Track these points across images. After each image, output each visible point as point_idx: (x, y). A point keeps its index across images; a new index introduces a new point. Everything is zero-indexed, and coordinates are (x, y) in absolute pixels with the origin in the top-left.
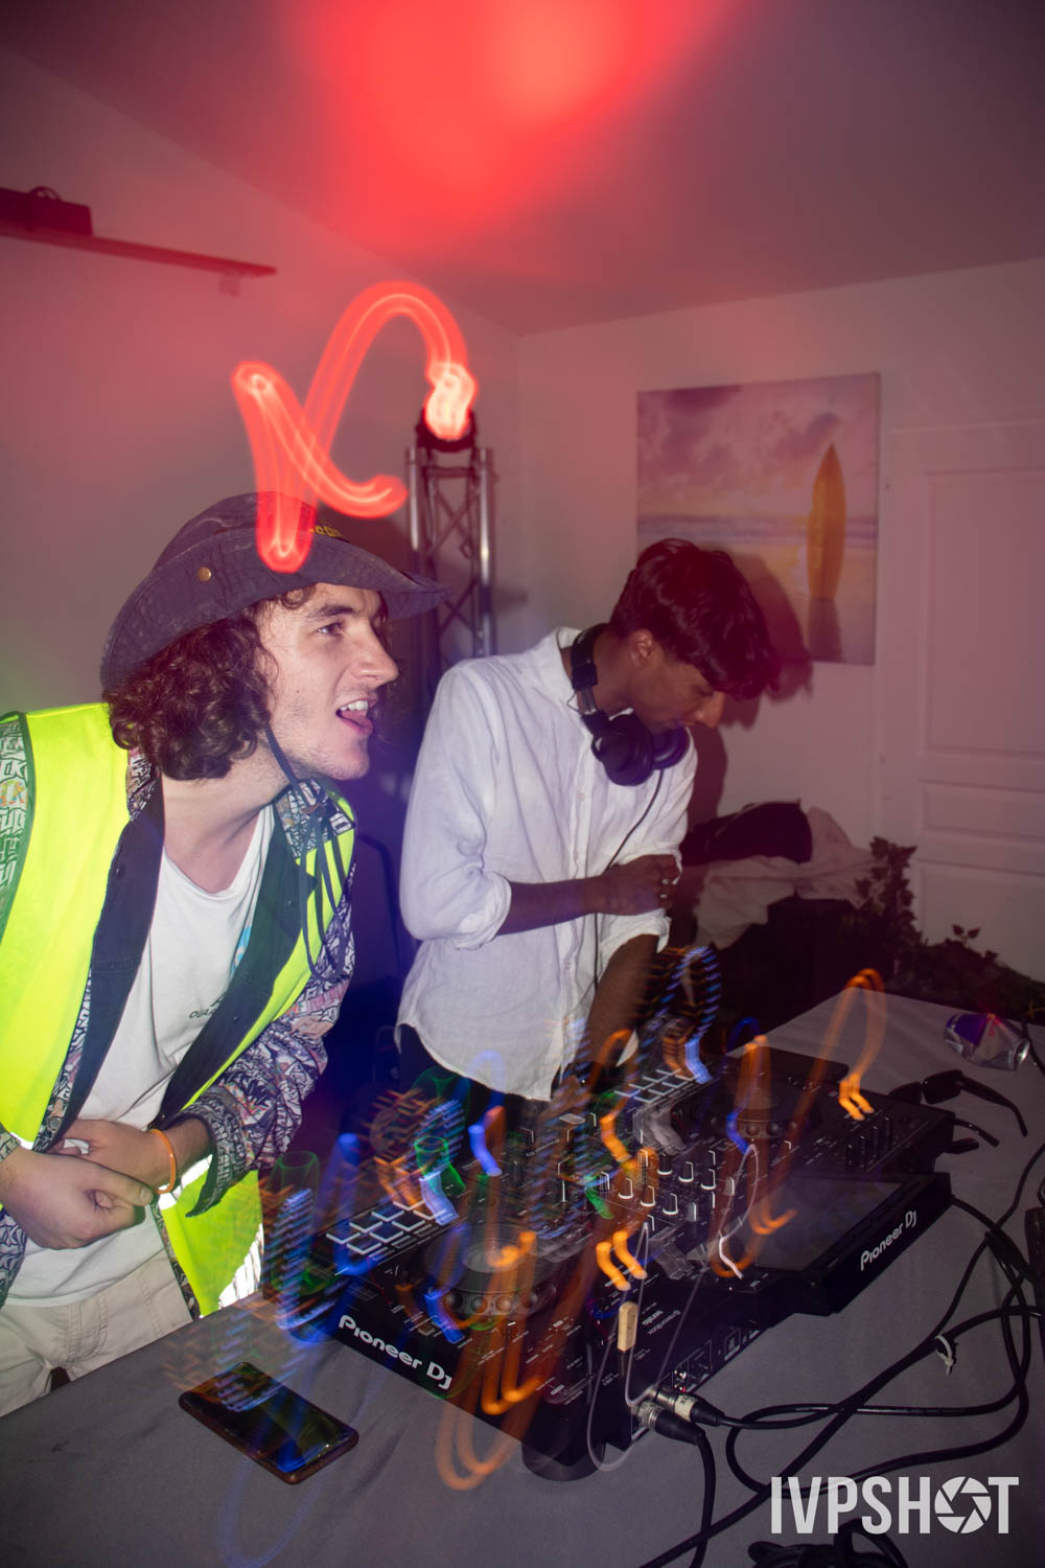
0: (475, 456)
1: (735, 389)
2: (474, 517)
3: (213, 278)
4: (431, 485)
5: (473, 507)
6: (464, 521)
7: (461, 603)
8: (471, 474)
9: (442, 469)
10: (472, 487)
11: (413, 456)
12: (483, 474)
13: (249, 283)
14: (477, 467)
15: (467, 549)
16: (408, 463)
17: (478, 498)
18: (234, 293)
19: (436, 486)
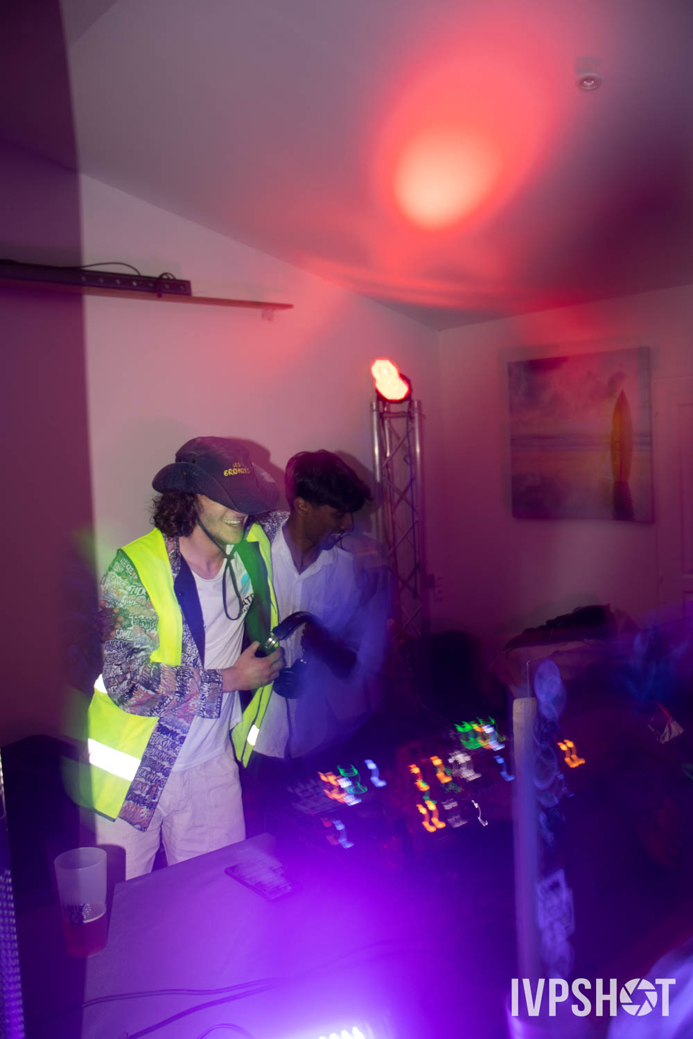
0: (411, 405)
1: (564, 359)
2: (411, 442)
3: (258, 312)
4: (386, 422)
5: (411, 435)
6: (406, 442)
7: (406, 490)
8: (410, 416)
9: (393, 413)
10: (410, 423)
11: (374, 407)
12: (416, 415)
13: (279, 313)
14: (412, 411)
15: (408, 459)
16: (372, 411)
17: (413, 429)
18: (270, 319)
19: (390, 422)
